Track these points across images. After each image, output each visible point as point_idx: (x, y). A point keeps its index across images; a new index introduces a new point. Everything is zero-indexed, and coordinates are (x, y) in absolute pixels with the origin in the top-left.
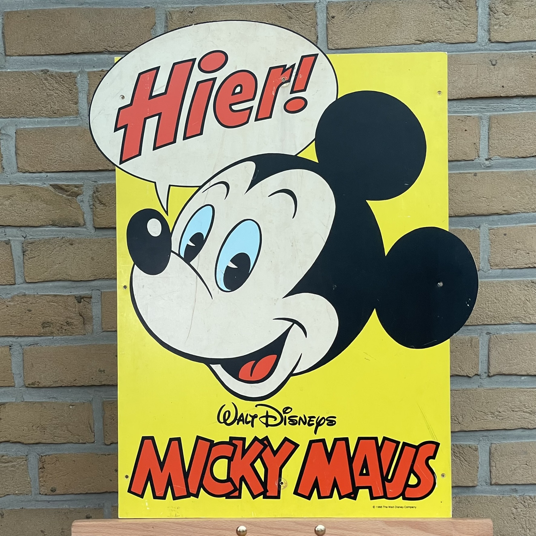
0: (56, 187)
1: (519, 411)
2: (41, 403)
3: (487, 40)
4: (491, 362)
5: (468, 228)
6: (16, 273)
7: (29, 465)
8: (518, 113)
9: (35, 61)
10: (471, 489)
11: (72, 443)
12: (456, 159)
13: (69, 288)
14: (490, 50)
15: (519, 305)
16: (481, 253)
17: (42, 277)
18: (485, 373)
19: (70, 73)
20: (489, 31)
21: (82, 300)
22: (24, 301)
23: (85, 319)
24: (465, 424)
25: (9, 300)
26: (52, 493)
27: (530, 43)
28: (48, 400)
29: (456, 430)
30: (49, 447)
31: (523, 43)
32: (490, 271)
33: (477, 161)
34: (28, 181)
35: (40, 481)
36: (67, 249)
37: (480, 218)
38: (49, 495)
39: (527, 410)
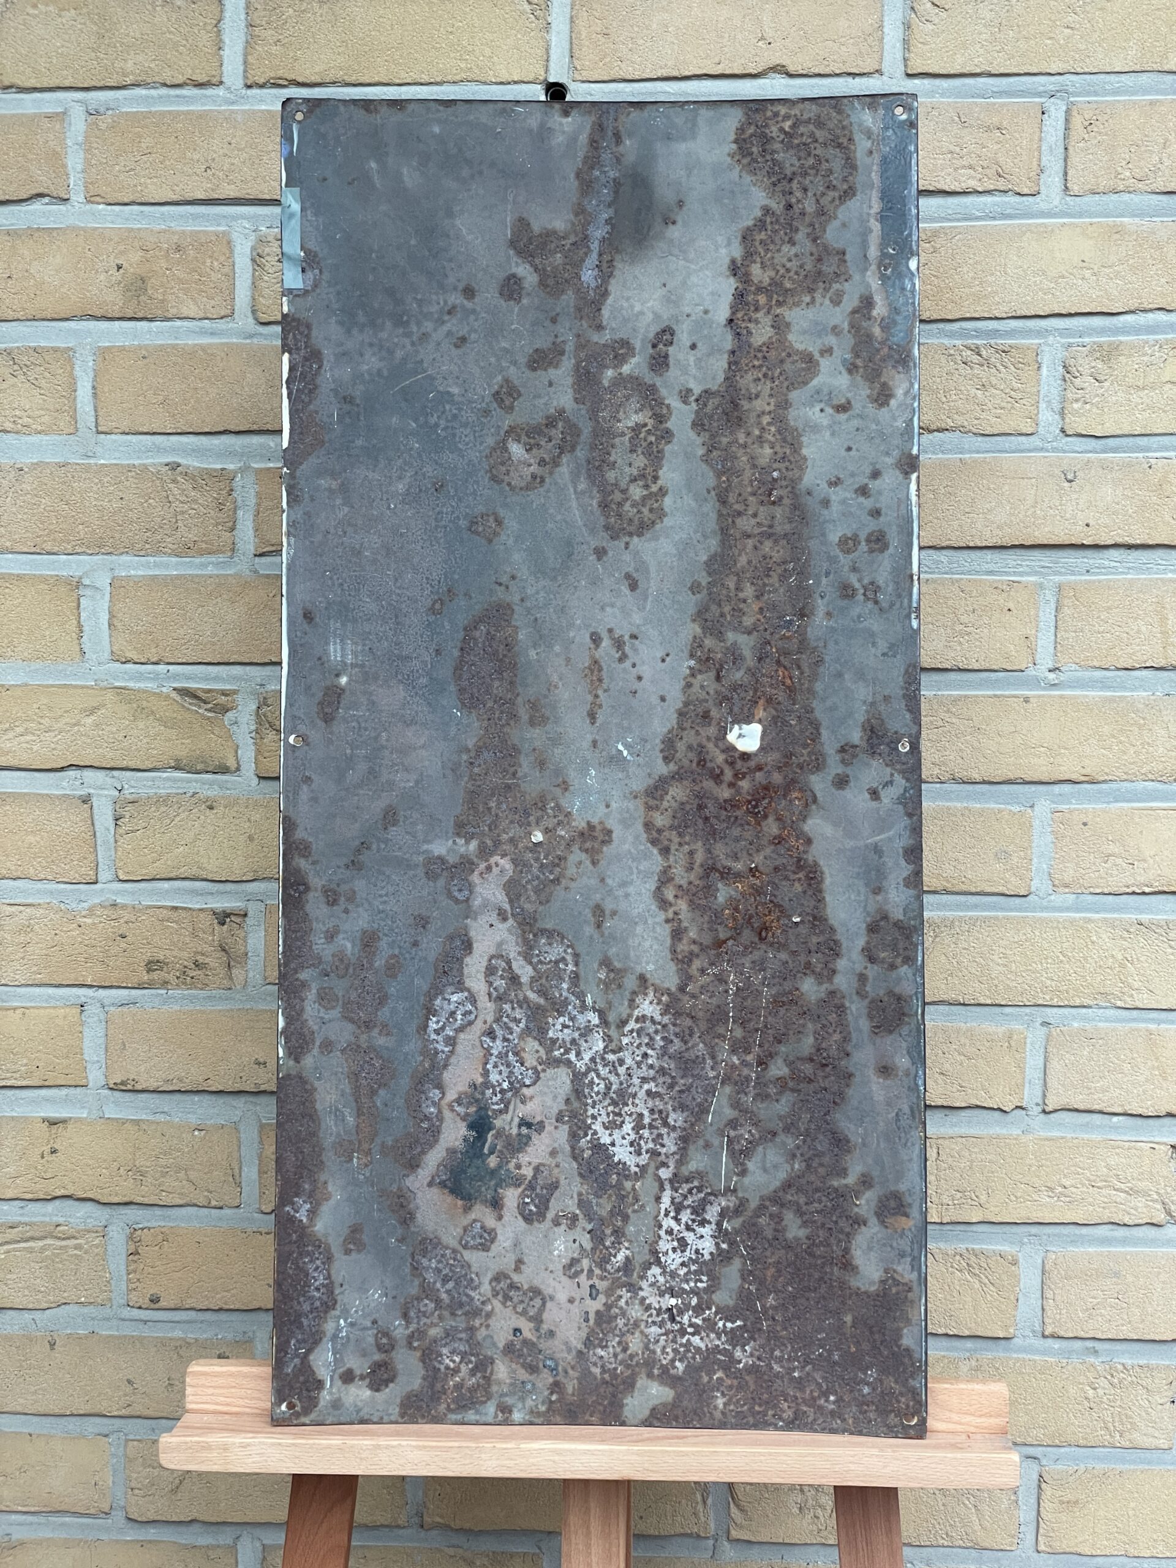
0: (184, 692)
1: (1105, 1187)
2: (137, 1122)
3: (1058, 431)
4: (1049, 1085)
5: (1009, 807)
6: (100, 860)
7: (110, 1248)
8: (1119, 580)
9: (154, 444)
10: (1003, 1342)
11: (195, 1205)
12: (987, 666)
13: (201, 895)
14: (1065, 452)
15: (1111, 968)
16: (1035, 860)
17: (150, 872)
18: (1038, 1104)
19: (223, 469)
20: (1062, 413)
21: (228, 920)
22: (113, 917)
23: (232, 958)
24: (992, 1209)
25: (84, 913)
26: (153, 1306)
27: (1146, 439)
28: (151, 1118)
29: (974, 1220)
30: (148, 1212)
31: (1131, 439)
32: (1052, 897)
33: (1031, 672)
34: (131, 679)
35: (129, 1280)
36: (202, 817)
37: (1033, 788)
38: (147, 1309)
39: (1122, 1186)
